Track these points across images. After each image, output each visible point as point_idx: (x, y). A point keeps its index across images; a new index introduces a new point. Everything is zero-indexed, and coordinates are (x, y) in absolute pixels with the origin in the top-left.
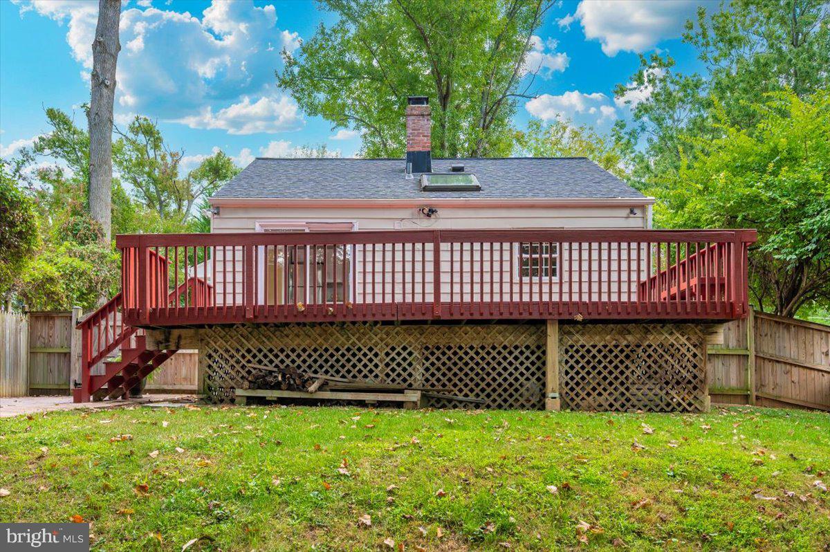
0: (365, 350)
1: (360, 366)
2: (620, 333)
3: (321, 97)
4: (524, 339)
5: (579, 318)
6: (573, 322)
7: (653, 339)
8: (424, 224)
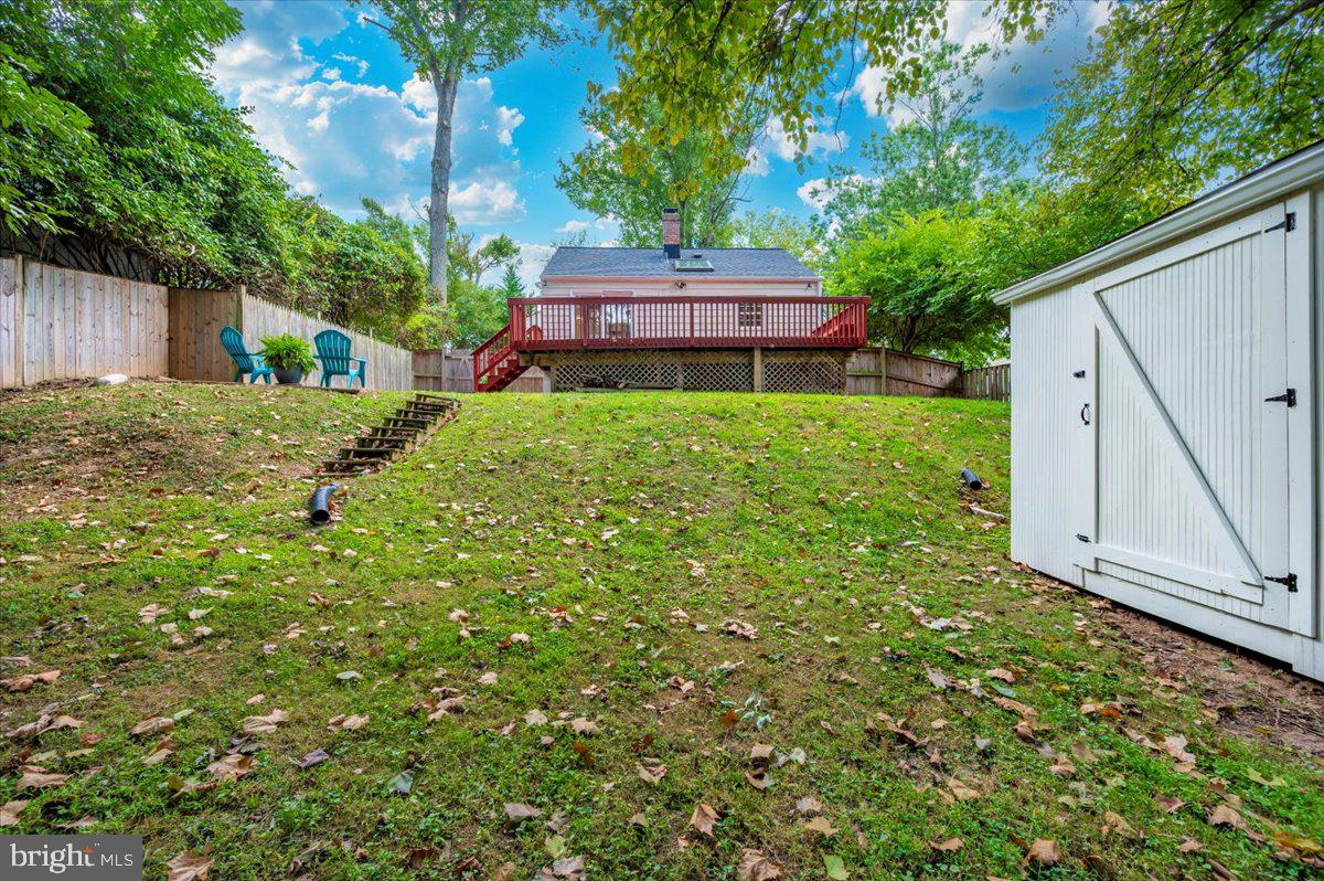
0: (649, 366)
1: (646, 375)
2: (797, 356)
3: (588, 196)
4: (742, 360)
5: (772, 346)
6: (769, 349)
7: (815, 360)
8: (678, 293)
